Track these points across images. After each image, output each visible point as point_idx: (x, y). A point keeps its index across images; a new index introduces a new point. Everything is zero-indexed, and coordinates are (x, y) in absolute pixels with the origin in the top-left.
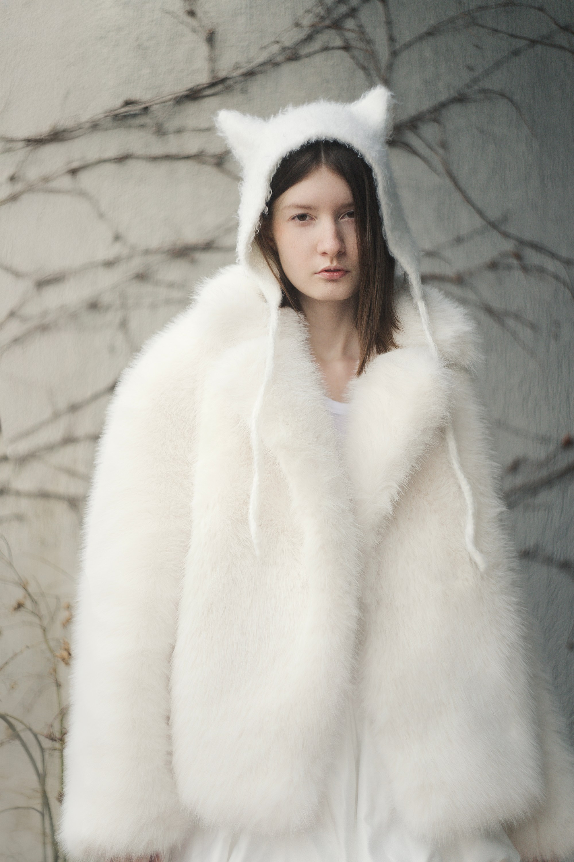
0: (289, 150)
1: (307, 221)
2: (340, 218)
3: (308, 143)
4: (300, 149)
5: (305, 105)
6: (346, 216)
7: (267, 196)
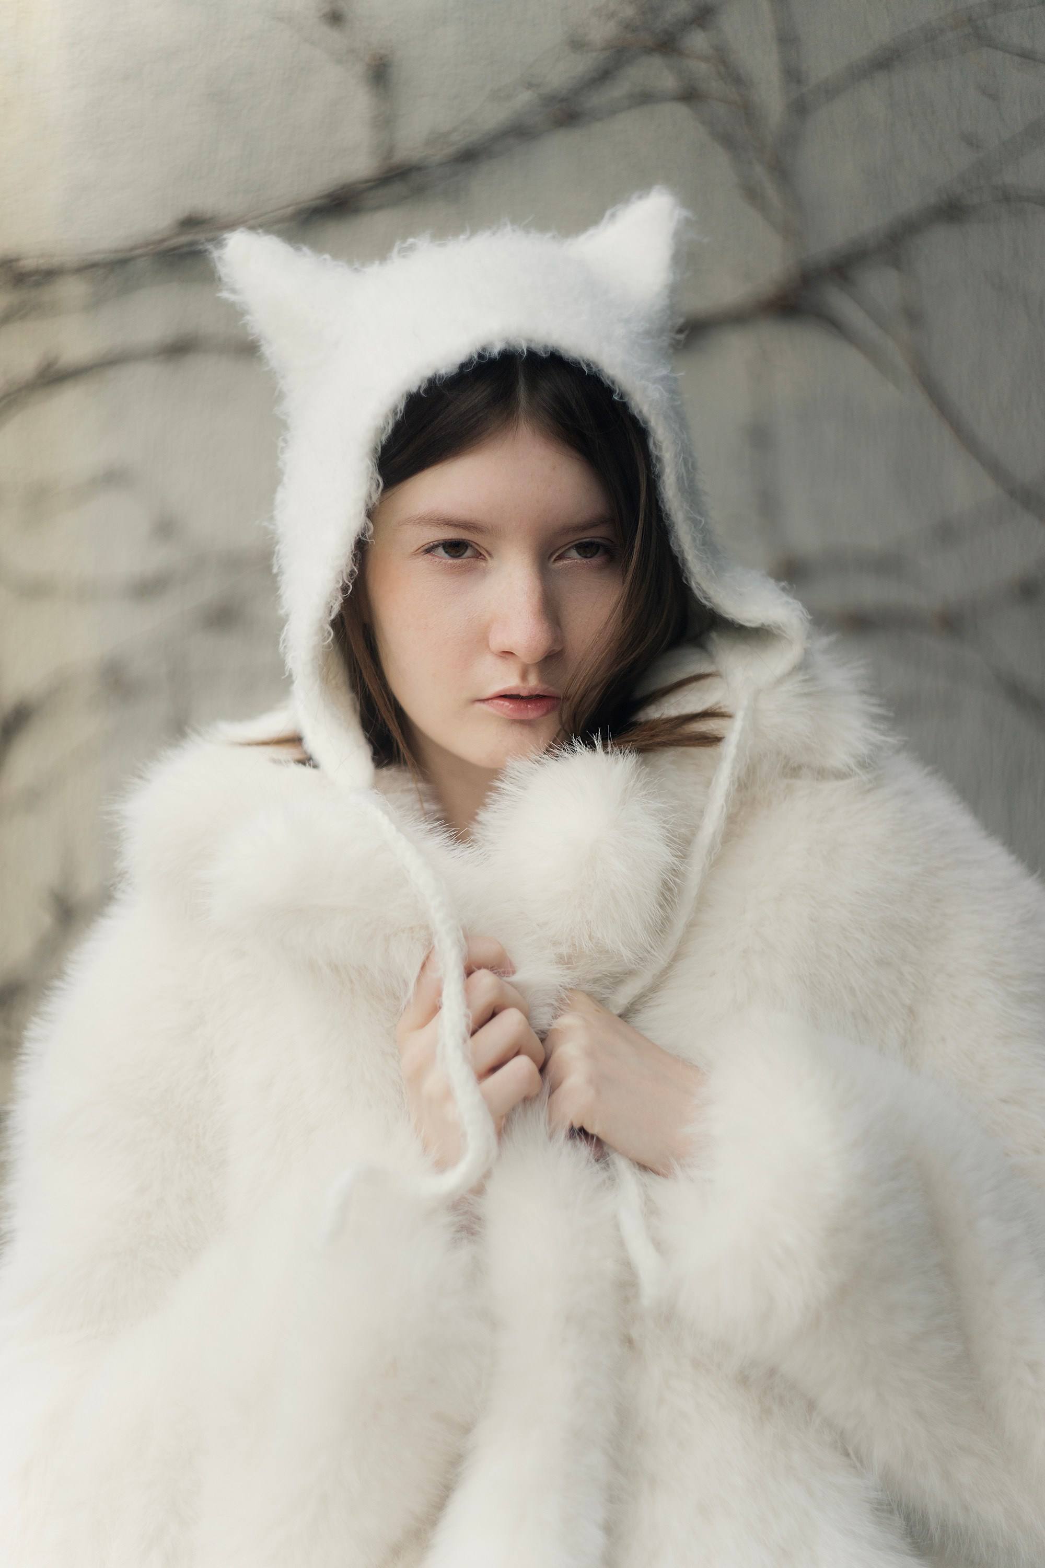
0: (429, 373)
1: (464, 561)
2: (554, 557)
3: (480, 356)
4: (457, 370)
5: (462, 237)
6: (574, 553)
7: (370, 494)
